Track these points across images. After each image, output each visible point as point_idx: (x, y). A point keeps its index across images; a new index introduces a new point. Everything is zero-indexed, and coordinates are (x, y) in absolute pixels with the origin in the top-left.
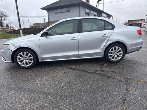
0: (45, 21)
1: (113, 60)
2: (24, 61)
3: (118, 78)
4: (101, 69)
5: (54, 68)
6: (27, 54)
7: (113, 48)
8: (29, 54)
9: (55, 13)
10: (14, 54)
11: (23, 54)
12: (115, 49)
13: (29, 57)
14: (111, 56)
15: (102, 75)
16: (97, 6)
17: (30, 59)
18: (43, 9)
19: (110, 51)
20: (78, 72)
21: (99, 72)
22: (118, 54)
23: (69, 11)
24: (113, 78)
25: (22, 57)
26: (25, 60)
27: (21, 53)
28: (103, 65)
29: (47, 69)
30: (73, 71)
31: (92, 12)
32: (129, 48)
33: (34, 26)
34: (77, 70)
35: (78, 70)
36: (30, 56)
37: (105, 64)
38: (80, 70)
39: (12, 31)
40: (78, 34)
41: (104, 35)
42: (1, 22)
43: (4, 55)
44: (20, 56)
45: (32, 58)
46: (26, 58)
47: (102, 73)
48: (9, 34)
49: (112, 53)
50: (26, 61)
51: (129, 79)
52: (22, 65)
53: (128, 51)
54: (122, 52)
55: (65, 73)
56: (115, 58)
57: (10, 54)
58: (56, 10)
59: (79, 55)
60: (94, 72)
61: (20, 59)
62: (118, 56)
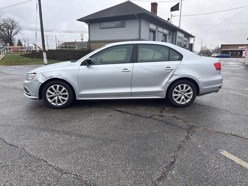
0: (83, 40)
1: (179, 103)
2: (56, 98)
3: (180, 125)
4: (160, 114)
5: (96, 110)
6: (60, 89)
7: (179, 86)
8: (64, 88)
9: (101, 28)
10: (43, 86)
11: (55, 87)
12: (182, 87)
13: (63, 92)
14: (176, 97)
15: (160, 121)
16: (169, 19)
17: (63, 96)
18: (81, 20)
19: (175, 90)
20: (128, 116)
21: (157, 117)
22: (186, 94)
23: (123, 26)
24: (173, 125)
25: (53, 91)
26: (57, 96)
27: (52, 87)
28: (164, 109)
29: (87, 111)
30: (122, 115)
31: (160, 29)
32: (202, 88)
33: (65, 47)
34: (127, 113)
35: (129, 114)
36: (65, 91)
37: (168, 108)
38: (131, 114)
39: (30, 53)
40: (131, 64)
41: (167, 68)
42: (11, 37)
43: (28, 87)
44: (51, 91)
45: (67, 93)
46: (58, 94)
47: (160, 118)
48: (25, 58)
49: (177, 93)
50: (58, 98)
51: (193, 126)
52: (52, 103)
53: (200, 92)
54: (191, 92)
55: (111, 116)
56: (181, 100)
57: (37, 86)
58: (102, 24)
59: (132, 94)
60: (151, 117)
61: (49, 94)
62: (186, 98)
